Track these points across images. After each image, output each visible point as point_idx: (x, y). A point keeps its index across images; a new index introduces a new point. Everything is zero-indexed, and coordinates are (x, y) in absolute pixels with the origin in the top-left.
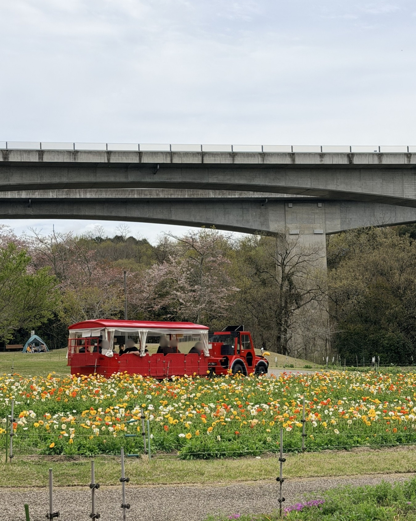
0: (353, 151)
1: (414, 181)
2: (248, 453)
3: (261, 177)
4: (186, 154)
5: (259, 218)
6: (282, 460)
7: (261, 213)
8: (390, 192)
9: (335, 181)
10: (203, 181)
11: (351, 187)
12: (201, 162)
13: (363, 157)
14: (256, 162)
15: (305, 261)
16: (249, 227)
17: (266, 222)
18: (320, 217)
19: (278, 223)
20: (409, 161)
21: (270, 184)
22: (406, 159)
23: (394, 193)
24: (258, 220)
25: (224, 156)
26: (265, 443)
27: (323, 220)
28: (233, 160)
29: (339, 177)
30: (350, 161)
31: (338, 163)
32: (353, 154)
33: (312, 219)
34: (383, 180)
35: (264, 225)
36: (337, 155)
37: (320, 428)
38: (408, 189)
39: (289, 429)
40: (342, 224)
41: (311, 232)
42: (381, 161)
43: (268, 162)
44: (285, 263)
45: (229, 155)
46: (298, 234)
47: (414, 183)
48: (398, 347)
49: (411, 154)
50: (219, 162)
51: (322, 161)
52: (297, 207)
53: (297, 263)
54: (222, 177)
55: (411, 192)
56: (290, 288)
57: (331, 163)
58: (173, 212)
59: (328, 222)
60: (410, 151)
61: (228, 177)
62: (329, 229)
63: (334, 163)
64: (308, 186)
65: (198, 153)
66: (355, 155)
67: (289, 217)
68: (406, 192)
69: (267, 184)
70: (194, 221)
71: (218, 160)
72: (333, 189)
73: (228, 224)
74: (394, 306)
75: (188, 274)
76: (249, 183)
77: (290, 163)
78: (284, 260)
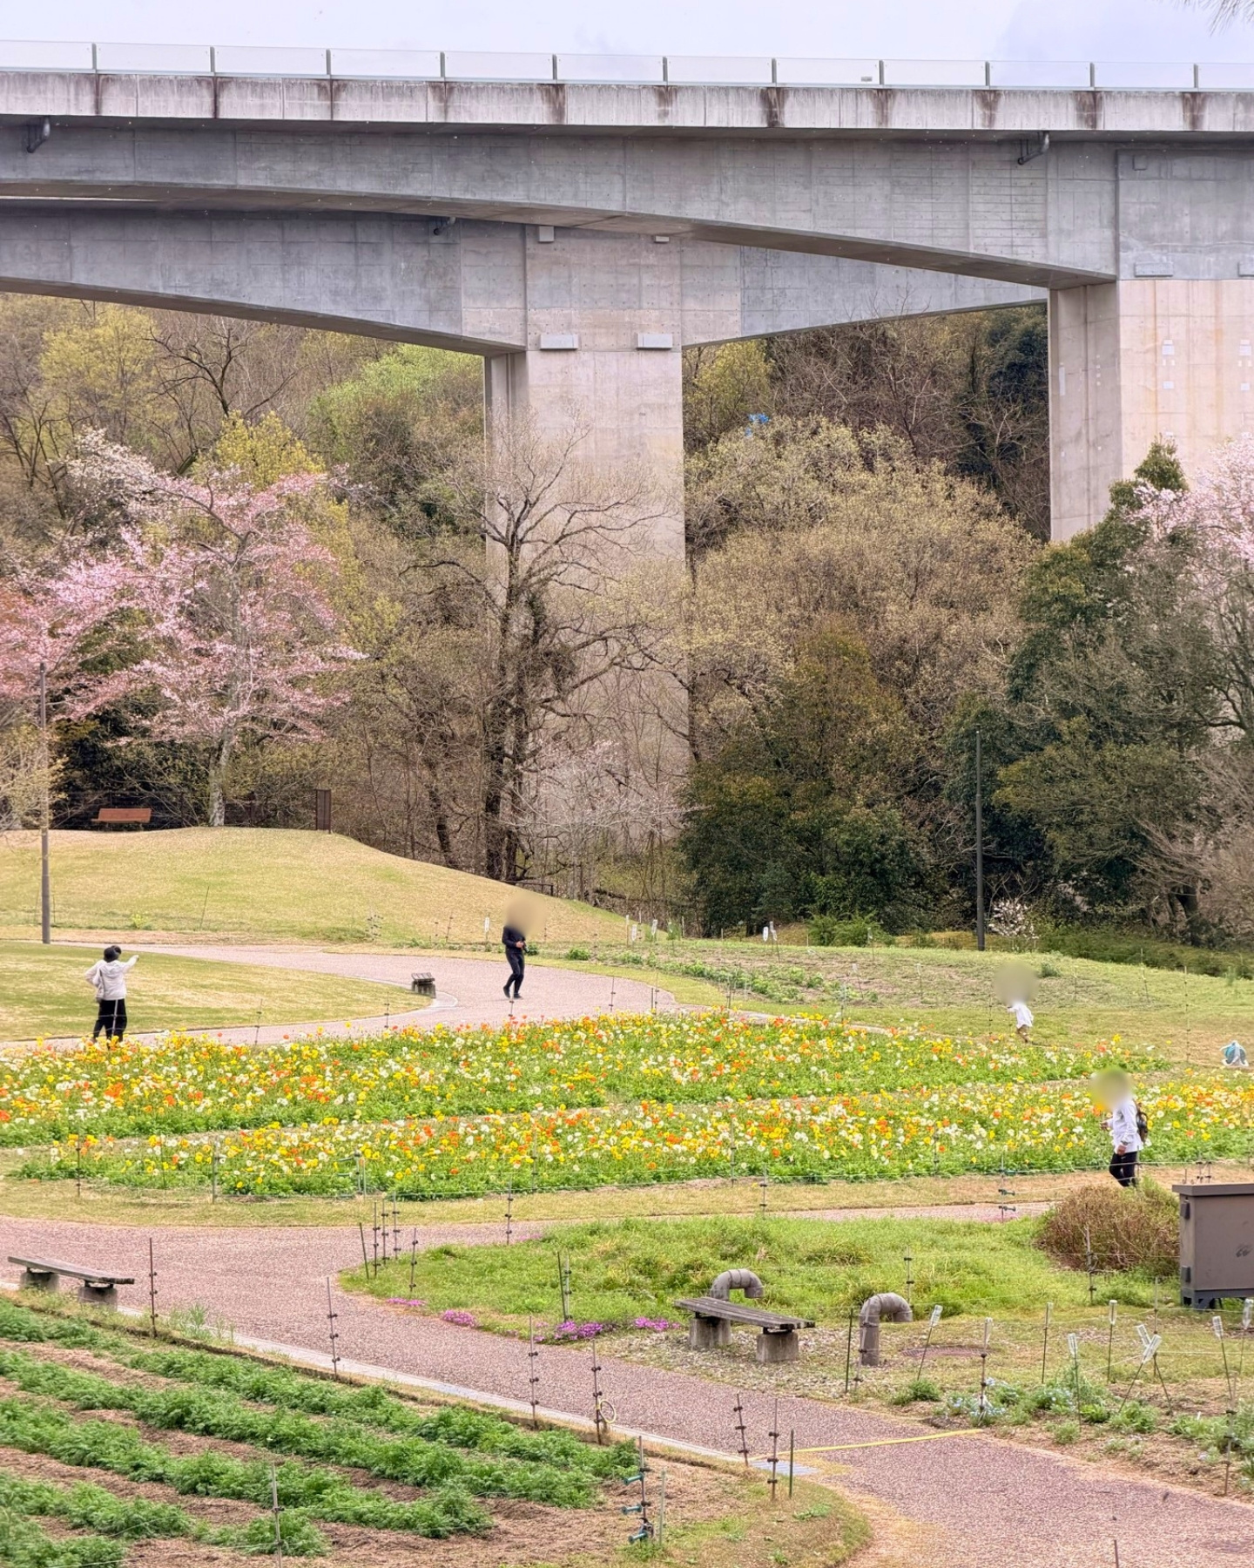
0: (782, 80)
1: (1007, 191)
2: (468, 1195)
3: (436, 167)
4: (154, 83)
5: (423, 284)
6: (510, 1200)
7: (428, 262)
8: (918, 232)
9: (716, 188)
10: (216, 182)
11: (774, 211)
12: (209, 115)
13: (821, 103)
14: (418, 116)
15: (590, 528)
16: (382, 320)
17: (448, 298)
18: (663, 282)
19: (495, 304)
20: (991, 119)
21: (469, 196)
22: (978, 111)
23: (932, 236)
24: (417, 288)
25: (295, 92)
26: (487, 1182)
27: (671, 295)
28: (332, 108)
29: (730, 173)
30: (772, 117)
31: (724, 125)
32: (781, 92)
33: (628, 291)
34: (893, 186)
35: (438, 310)
36: (722, 92)
37: (556, 1165)
38: (986, 219)
39: (516, 1166)
40: (747, 308)
41: (625, 341)
42: (884, 118)
43: (464, 119)
44: (520, 534)
45: (316, 90)
46: (574, 350)
47: (1007, 200)
48: (884, 857)
49: (996, 93)
50: (275, 115)
51: (666, 114)
52: (573, 241)
53: (563, 536)
54: (289, 166)
55: (997, 233)
56: (536, 632)
57: (702, 125)
58: (79, 253)
59: (691, 304)
60: (993, 83)
61: (312, 168)
62: (697, 333)
63: (713, 122)
64: (614, 206)
65: (199, 80)
66: (791, 94)
67: (540, 282)
68: (979, 232)
69: (456, 195)
70: (161, 290)
71: (274, 106)
72: (705, 217)
73: (299, 307)
74: (874, 717)
75: (186, 597)
76: (390, 191)
77: (546, 122)
78: (517, 526)
